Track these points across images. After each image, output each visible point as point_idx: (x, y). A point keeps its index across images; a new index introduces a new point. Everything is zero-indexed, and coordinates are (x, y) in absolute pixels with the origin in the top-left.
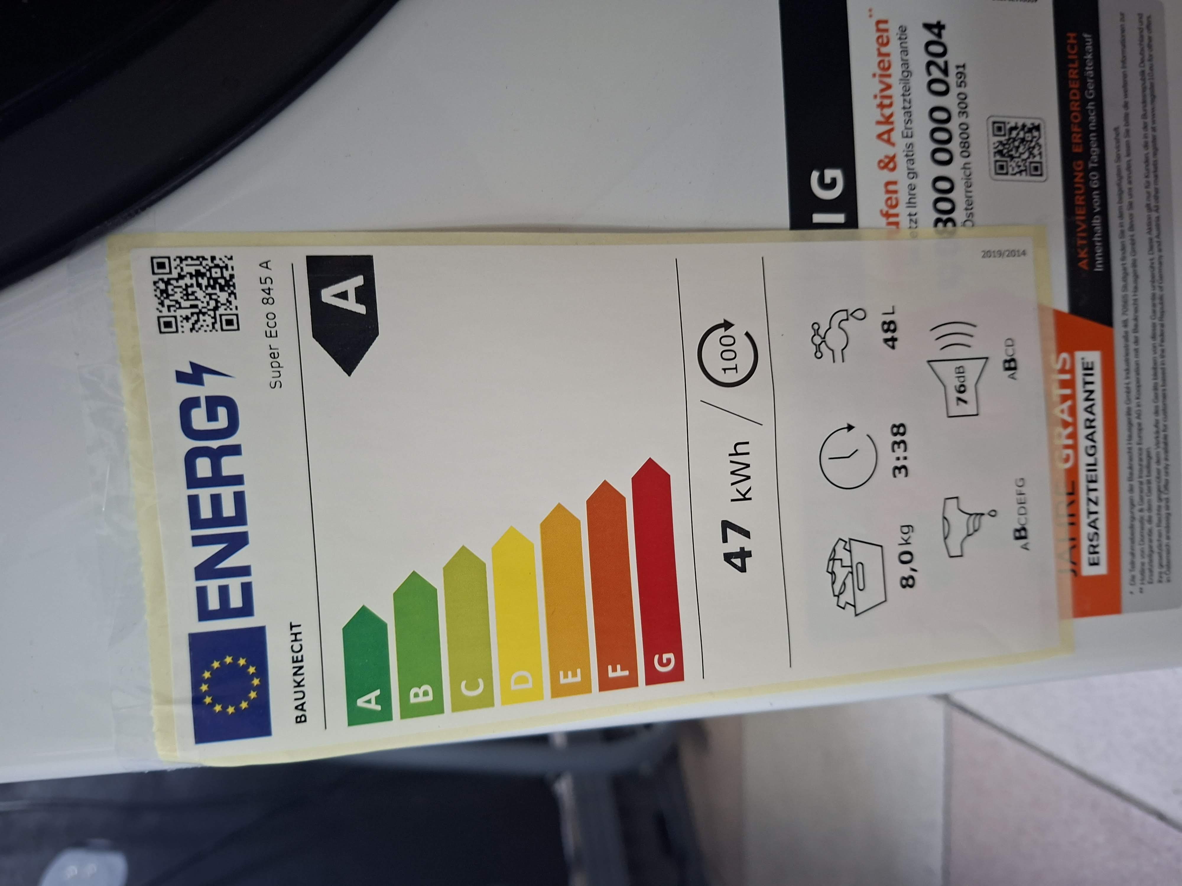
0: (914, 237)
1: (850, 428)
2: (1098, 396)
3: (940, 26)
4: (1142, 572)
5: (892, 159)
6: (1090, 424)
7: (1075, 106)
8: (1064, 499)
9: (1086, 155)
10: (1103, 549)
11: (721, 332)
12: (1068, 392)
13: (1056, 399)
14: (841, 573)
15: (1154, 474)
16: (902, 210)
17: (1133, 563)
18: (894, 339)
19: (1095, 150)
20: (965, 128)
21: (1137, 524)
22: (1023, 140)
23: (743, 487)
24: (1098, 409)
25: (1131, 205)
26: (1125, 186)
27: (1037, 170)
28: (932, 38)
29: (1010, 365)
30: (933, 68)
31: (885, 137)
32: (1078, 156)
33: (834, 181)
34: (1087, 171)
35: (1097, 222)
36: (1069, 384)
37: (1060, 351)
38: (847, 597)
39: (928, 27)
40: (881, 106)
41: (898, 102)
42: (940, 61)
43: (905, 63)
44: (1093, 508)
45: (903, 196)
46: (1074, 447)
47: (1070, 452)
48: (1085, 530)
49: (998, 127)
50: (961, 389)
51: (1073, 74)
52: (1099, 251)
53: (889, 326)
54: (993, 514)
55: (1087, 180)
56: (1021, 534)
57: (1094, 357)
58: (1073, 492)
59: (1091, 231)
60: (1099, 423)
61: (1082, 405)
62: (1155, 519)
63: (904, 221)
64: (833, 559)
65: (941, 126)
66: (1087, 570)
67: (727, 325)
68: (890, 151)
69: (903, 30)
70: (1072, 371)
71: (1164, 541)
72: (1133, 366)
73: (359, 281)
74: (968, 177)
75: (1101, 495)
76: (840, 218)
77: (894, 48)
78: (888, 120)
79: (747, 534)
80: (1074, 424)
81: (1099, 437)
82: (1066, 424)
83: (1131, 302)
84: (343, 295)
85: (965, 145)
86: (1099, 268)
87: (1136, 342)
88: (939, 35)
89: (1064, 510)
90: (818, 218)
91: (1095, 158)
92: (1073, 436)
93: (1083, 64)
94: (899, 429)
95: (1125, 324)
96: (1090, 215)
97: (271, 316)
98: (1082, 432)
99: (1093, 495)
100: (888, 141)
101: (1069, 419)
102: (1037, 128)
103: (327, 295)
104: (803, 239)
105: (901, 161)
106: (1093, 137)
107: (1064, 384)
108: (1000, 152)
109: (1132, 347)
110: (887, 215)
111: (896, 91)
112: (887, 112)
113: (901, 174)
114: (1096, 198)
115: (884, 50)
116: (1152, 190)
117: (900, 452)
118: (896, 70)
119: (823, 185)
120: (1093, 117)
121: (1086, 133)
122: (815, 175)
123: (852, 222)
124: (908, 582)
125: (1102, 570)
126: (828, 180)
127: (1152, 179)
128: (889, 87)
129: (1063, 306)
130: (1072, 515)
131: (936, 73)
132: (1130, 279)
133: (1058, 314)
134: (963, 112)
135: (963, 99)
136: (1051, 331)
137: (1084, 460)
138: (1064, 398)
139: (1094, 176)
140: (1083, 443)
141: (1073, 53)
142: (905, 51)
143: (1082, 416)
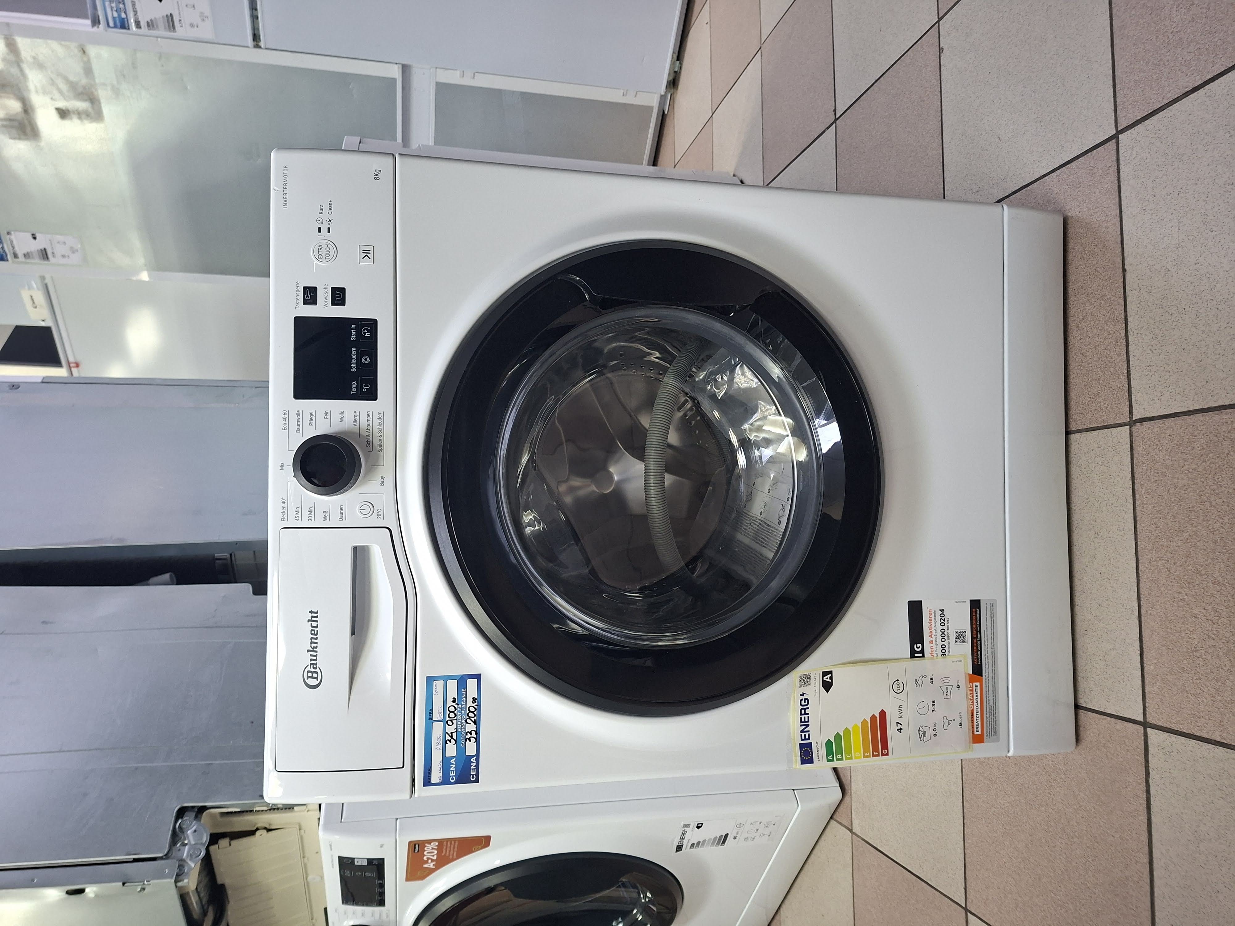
0: (937, 659)
1: (923, 702)
2: (979, 693)
3: (943, 610)
4: (989, 734)
5: (932, 641)
6: (977, 699)
7: (974, 626)
8: (970, 717)
9: (977, 637)
10: (980, 728)
11: (897, 682)
12: (972, 692)
13: (969, 694)
14: (921, 733)
15: (992, 711)
16: (934, 653)
17: (987, 732)
18: (932, 682)
19: (979, 636)
20: (948, 633)
21: (988, 722)
22: (962, 635)
23: (901, 715)
24: (979, 696)
25: (987, 648)
26: (986, 644)
27: (965, 641)
28: (942, 613)
29: (958, 687)
30: (941, 620)
31: (931, 636)
32: (975, 638)
33: (919, 647)
34: (977, 641)
35: (979, 653)
36: (972, 690)
37: (970, 682)
38: (922, 738)
39: (940, 610)
40: (930, 629)
41: (934, 628)
42: (943, 618)
43: (935, 619)
44: (977, 719)
45: (935, 650)
46: (973, 705)
47: (972, 706)
48: (975, 724)
49: (956, 632)
50: (947, 692)
51: (974, 619)
52: (979, 660)
53: (931, 679)
54: (954, 720)
55: (977, 643)
56: (960, 725)
57: (978, 684)
58: (972, 715)
59: (978, 655)
60: (979, 699)
61: (975, 695)
62: (993, 721)
63: (935, 655)
64: (919, 730)
65: (943, 633)
66: (976, 733)
67: (898, 680)
68: (932, 639)
69: (935, 611)
70: (973, 687)
71: (995, 726)
72: (987, 686)
73: (830, 675)
74: (949, 644)
75: (979, 716)
76: (921, 655)
77: (933, 616)
78: (931, 632)
79: (901, 725)
80: (973, 700)
81: (979, 702)
82: (971, 700)
83: (987, 671)
84: (827, 678)
85: (948, 637)
86: (980, 663)
87: (988, 680)
88: (943, 612)
89: (970, 719)
90: (916, 655)
91: (979, 638)
92: (973, 702)
93: (976, 616)
94: (933, 702)
95: (986, 676)
96: (978, 651)
97: (815, 683)
98: (975, 701)
99: (977, 716)
100: (931, 637)
101: (971, 698)
102: (965, 632)
103: (825, 678)
104: (914, 661)
105: (934, 642)
106: (978, 633)
107: (970, 690)
108: (957, 638)
109: (987, 681)
110: (931, 654)
111: (933, 626)
112: (931, 630)
113: (934, 645)
114: (979, 647)
115: (931, 616)
116: (993, 644)
117: (934, 706)
118: (933, 621)
119: (917, 648)
120: (979, 628)
121: (977, 632)
122: (915, 645)
123: (923, 656)
124: (935, 735)
125: (979, 733)
126: (918, 647)
127: (993, 642)
128: (931, 625)
129: (971, 673)
130: (972, 720)
131: (942, 621)
132: (987, 666)
133: (969, 674)
134: (948, 629)
135: (948, 626)
136: (968, 678)
137: (975, 707)
138: (971, 694)
139: (979, 642)
140: (975, 704)
141: (974, 614)
142: (935, 616)
143: (975, 698)
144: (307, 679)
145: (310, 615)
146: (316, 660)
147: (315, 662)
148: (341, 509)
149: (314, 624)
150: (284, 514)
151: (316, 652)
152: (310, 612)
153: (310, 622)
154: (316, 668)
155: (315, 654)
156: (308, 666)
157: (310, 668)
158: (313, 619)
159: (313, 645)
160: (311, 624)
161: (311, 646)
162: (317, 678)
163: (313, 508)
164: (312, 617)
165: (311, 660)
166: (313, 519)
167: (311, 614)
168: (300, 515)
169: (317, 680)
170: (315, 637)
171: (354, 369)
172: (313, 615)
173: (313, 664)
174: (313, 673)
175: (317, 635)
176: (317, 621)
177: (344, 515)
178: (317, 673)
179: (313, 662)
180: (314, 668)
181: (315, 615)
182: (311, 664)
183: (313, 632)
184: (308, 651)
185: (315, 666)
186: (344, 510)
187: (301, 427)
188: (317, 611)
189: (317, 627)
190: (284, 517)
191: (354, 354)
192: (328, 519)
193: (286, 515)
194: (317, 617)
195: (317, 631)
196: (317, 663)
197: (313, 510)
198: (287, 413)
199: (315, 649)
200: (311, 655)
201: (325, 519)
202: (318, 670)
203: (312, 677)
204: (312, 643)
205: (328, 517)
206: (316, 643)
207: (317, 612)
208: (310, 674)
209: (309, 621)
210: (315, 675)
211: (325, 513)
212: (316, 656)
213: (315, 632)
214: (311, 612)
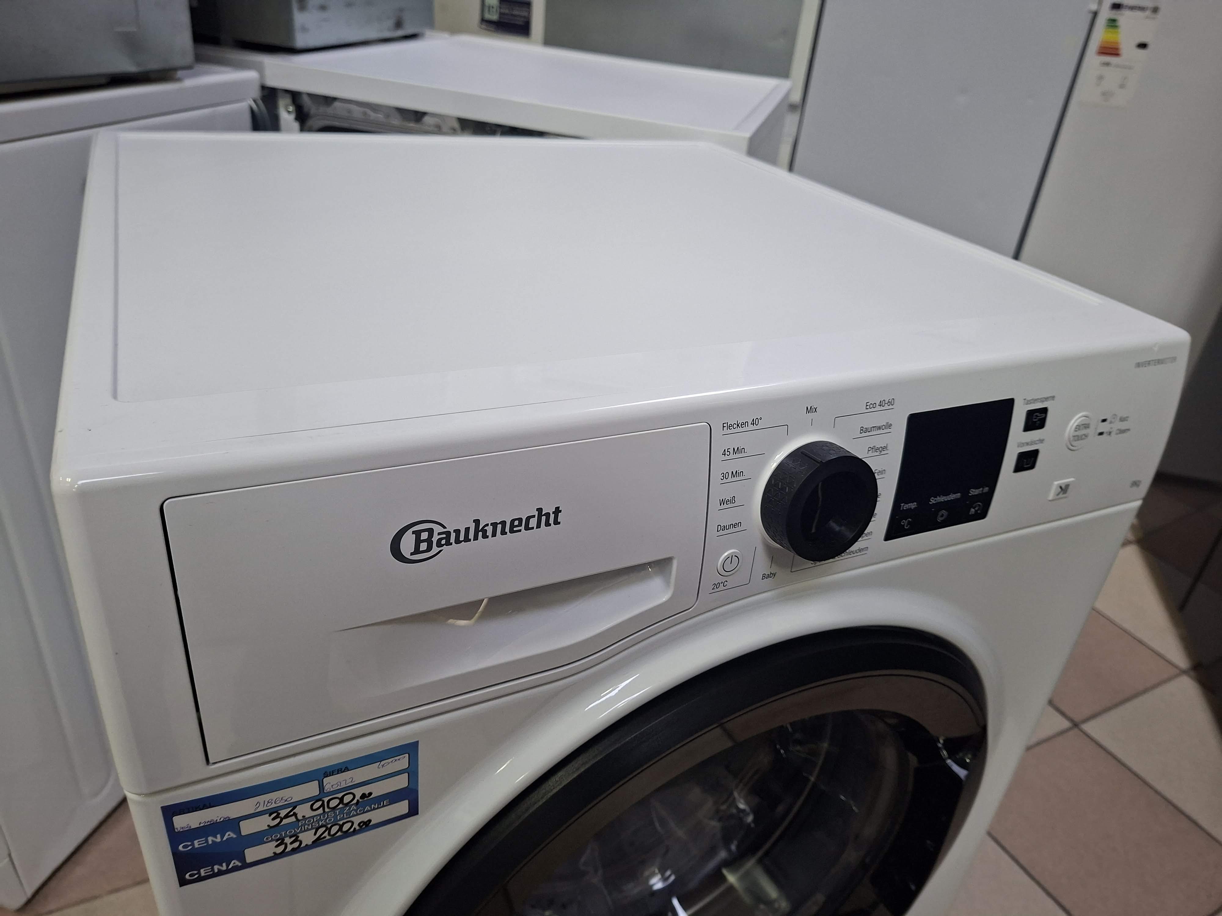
144: (413, 532)
145: (551, 510)
146: (458, 541)
147: (452, 540)
148: (734, 526)
149: (533, 522)
150: (735, 426)
151: (476, 538)
152: (557, 508)
153: (536, 513)
154: (439, 544)
155: (471, 536)
156: (444, 527)
157: (439, 534)
158: (544, 518)
159: (489, 529)
160: (534, 516)
161: (487, 525)
162: (417, 551)
163: (741, 478)
164: (548, 515)
165: (457, 532)
166: (725, 481)
167: (553, 513)
168: (732, 456)
169: (412, 554)
170: (507, 529)
171: (933, 501)
172: (552, 516)
173: (448, 538)
174: (429, 541)
175: (512, 531)
176: (539, 526)
177: (726, 532)
178: (429, 549)
179: (453, 536)
180: (439, 541)
181: (551, 521)
182: (448, 534)
183: (516, 523)
184: (477, 522)
185: (443, 542)
186: (734, 530)
187: (868, 434)
188: (559, 523)
189: (527, 528)
190: (730, 427)
191: (952, 497)
192: (723, 507)
193: (733, 431)
194: (548, 524)
195: (520, 531)
196: (451, 544)
197: (738, 479)
198: (891, 407)
199: (480, 534)
200: (467, 530)
201: (722, 502)
202: (435, 549)
203: (418, 541)
204: (495, 525)
205: (726, 506)
206: (494, 535)
207: (556, 522)
208: (424, 536)
209: (540, 510)
210: (423, 546)
211: (733, 500)
212: (467, 539)
213: (517, 526)
214: (557, 511)
